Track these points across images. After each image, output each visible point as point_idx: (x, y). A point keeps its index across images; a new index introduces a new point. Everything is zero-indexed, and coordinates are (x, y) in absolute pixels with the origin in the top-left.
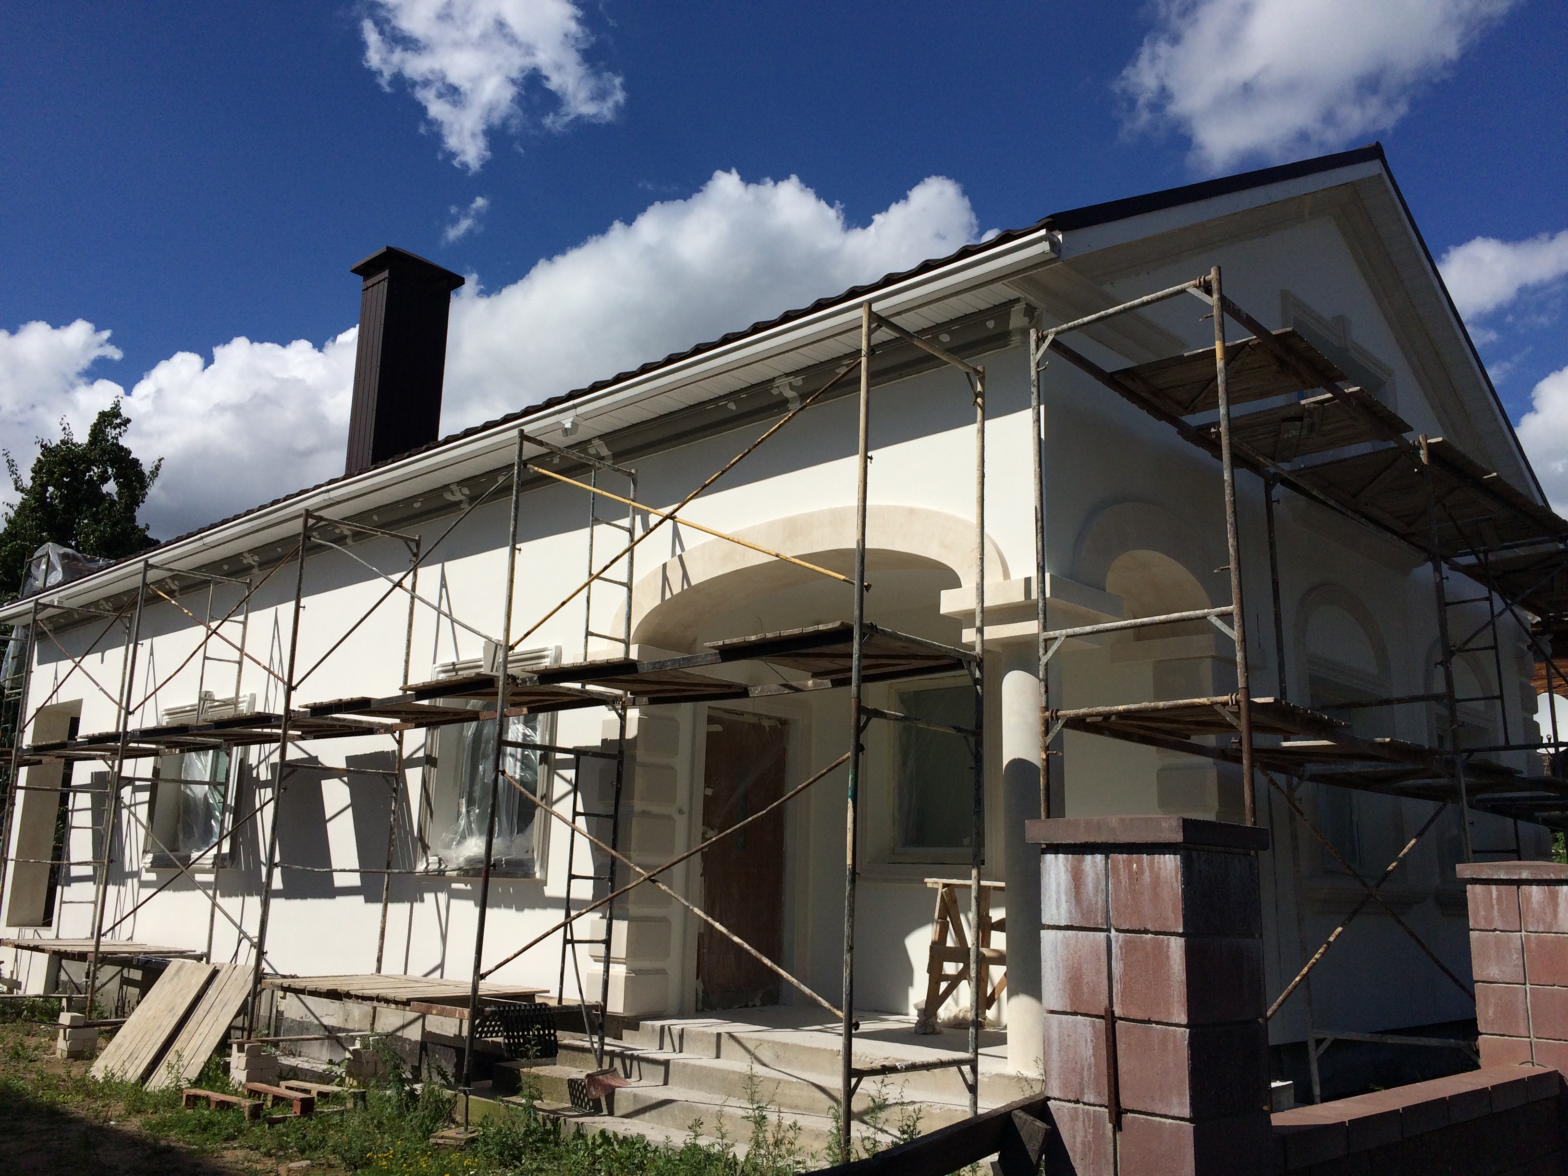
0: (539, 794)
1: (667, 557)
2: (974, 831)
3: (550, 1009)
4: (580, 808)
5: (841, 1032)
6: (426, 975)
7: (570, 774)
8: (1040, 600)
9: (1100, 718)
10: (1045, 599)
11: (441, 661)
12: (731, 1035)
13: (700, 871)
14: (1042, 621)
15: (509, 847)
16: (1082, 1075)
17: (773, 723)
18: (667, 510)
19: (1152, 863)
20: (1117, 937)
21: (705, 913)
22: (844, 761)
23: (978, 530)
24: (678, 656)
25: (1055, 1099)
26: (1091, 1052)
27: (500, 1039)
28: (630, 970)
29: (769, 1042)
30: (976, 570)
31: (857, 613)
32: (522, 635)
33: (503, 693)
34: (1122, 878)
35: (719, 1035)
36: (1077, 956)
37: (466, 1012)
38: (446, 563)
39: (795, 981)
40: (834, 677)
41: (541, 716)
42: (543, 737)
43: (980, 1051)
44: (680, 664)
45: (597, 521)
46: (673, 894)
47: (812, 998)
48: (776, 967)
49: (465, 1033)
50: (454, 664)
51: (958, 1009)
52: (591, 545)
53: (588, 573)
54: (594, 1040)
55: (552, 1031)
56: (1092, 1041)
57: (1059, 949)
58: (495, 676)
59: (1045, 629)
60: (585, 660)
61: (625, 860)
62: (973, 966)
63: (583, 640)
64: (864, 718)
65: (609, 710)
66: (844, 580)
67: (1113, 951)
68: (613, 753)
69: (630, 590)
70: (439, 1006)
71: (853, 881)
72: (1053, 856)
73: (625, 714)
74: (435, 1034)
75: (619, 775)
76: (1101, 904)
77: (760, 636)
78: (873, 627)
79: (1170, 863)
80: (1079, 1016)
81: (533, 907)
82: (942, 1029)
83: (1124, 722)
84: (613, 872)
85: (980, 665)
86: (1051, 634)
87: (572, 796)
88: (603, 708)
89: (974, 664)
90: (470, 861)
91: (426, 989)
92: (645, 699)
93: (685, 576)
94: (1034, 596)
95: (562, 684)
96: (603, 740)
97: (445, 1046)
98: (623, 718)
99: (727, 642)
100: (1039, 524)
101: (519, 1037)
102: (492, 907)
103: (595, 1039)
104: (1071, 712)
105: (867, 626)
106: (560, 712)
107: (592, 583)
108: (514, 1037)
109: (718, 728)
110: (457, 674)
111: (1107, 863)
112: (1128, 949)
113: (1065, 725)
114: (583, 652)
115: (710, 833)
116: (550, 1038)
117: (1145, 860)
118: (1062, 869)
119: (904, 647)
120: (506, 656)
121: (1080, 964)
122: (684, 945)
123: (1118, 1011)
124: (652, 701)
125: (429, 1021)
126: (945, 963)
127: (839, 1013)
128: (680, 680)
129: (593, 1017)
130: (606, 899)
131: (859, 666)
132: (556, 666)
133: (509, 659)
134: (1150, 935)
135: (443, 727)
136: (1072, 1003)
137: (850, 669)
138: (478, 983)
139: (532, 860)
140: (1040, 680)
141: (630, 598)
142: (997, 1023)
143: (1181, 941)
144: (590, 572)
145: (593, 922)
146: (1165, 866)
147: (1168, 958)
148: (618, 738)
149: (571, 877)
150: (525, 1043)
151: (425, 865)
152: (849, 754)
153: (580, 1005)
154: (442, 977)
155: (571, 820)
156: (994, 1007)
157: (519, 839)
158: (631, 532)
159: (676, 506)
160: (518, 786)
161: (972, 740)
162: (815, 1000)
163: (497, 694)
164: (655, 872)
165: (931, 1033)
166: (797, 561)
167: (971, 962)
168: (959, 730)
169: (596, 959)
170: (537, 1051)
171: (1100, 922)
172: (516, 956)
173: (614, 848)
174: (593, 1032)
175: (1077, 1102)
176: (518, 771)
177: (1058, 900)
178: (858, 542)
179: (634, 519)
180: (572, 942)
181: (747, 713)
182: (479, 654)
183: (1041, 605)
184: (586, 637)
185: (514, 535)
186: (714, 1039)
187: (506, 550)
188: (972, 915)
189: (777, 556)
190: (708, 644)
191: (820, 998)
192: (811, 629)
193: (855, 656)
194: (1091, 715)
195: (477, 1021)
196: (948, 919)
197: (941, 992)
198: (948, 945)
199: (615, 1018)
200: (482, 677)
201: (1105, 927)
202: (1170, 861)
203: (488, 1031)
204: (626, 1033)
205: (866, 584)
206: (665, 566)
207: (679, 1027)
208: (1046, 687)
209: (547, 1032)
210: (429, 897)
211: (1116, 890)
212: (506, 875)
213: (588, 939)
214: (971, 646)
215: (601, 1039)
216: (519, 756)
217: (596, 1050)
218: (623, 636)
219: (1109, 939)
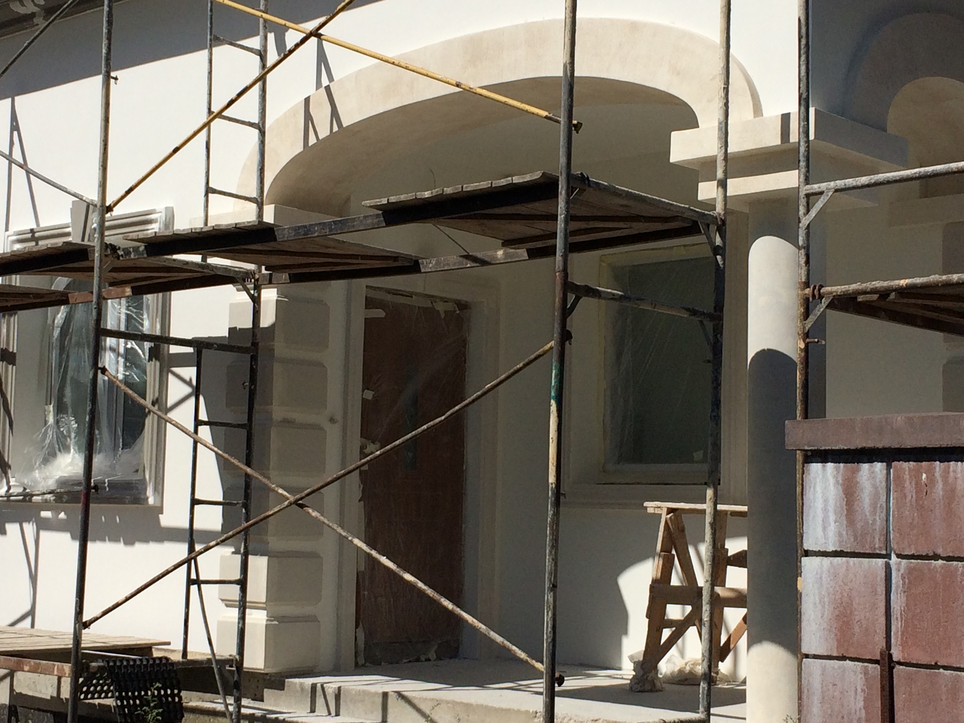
0: (150, 397)
1: (310, 89)
2: (710, 440)
3: (173, 664)
4: (203, 416)
5: (541, 690)
6: (13, 624)
7: (190, 373)
8: (802, 143)
9: (875, 297)
10: (808, 141)
11: (15, 227)
12: (400, 695)
13: (359, 495)
14: (803, 170)
15: (112, 467)
17: (450, 306)
18: (311, 25)
19: (946, 472)
20: (899, 564)
21: (368, 544)
22: (545, 352)
23: (722, 51)
24: (328, 219)
26: (862, 704)
27: (110, 702)
28: (271, 617)
29: (447, 702)
30: (718, 104)
31: (563, 160)
32: (123, 192)
33: (100, 268)
34: (907, 491)
35: (385, 695)
36: (846, 588)
37: (67, 668)
38: (17, 98)
39: (483, 627)
40: (531, 245)
41: (150, 299)
42: (152, 325)
43: (713, 710)
44: (331, 230)
45: (216, 41)
46: (326, 521)
47: (504, 647)
48: (458, 611)
49: (66, 693)
50: (32, 231)
51: (684, 662)
52: (210, 73)
53: (206, 110)
54: (228, 702)
55: (176, 691)
56: (863, 690)
57: (824, 580)
58: (90, 246)
59: (807, 181)
60: (206, 224)
61: (265, 480)
62: (706, 608)
63: (203, 199)
64: (571, 298)
65: (238, 290)
66: (546, 117)
67: (894, 581)
68: (244, 346)
69: (262, 133)
70: (33, 662)
71: (557, 503)
72: (820, 465)
73: (259, 295)
74: (26, 695)
75: (253, 372)
76: (879, 523)
77: (436, 191)
78: (584, 179)
80: (848, 662)
81: (146, 540)
82: (664, 685)
83: (905, 301)
84: (247, 496)
85: (721, 228)
86: (816, 187)
87: (193, 400)
88: (229, 288)
89: (713, 228)
90: (63, 482)
91: (14, 641)
92: (285, 276)
93: (335, 114)
94: (794, 137)
95: (175, 257)
96: (230, 329)
97: (39, 710)
98: (256, 300)
99: (393, 199)
100: (804, 41)
101: (134, 698)
102: (94, 540)
103: (230, 700)
104: (839, 289)
105: (576, 177)
106: (173, 293)
107: (212, 124)
108: (128, 698)
109: (379, 313)
110: (37, 244)
111: (888, 474)
112: (913, 579)
113: (830, 306)
114: (202, 214)
115: (370, 447)
116: (174, 699)
117: (937, 469)
118: (832, 481)
119: (622, 206)
120: (102, 220)
121: (850, 597)
122: (339, 586)
123: (897, 655)
124: (295, 278)
125: (18, 680)
126: (668, 606)
127: (539, 665)
128: (331, 251)
129: (227, 675)
130: (238, 529)
131: (566, 230)
132: (168, 233)
133: (107, 224)
134: (940, 562)
135: (22, 313)
136: (841, 643)
137: (554, 235)
138: (81, 634)
139: (143, 482)
140: (799, 248)
141: (262, 143)
142: (733, 677)
144: (209, 109)
145: (223, 558)
148: (251, 326)
149: (195, 502)
150: (142, 705)
151: (5, 488)
152: (552, 343)
153: (209, 660)
154: (33, 626)
155: (192, 430)
156: (729, 658)
157: (125, 456)
158: (262, 55)
159: (322, 19)
160: (123, 387)
161: (709, 325)
162: (509, 650)
163: (91, 269)
164: (303, 494)
165: (651, 691)
166: (485, 92)
167: (704, 603)
168: (693, 312)
169: (228, 604)
170: (157, 714)
171: (878, 546)
172: (127, 599)
173: (248, 464)
174: (227, 693)
176: (121, 369)
177: (825, 521)
178: (565, 66)
179: (266, 38)
180: (198, 582)
181: (417, 294)
182: (66, 219)
183: (802, 149)
184: (206, 195)
185: (108, 59)
186: (379, 700)
187: (98, 80)
188: (705, 549)
189: (458, 85)
190: (368, 203)
191: (514, 648)
192: (503, 182)
193: (561, 218)
194: (865, 292)
195: (81, 680)
196: (674, 552)
197: (663, 641)
198: (672, 584)
199: (253, 675)
200: (71, 247)
201: (884, 552)
203: (95, 691)
204: (267, 692)
205: (575, 122)
206: (307, 101)
207: (335, 686)
208: (808, 256)
209: (169, 692)
210: (12, 528)
211: (898, 507)
212: (109, 500)
213: (217, 578)
214: (710, 205)
215: (238, 700)
216: (122, 350)
217: (231, 714)
218: (254, 194)
219: (888, 567)
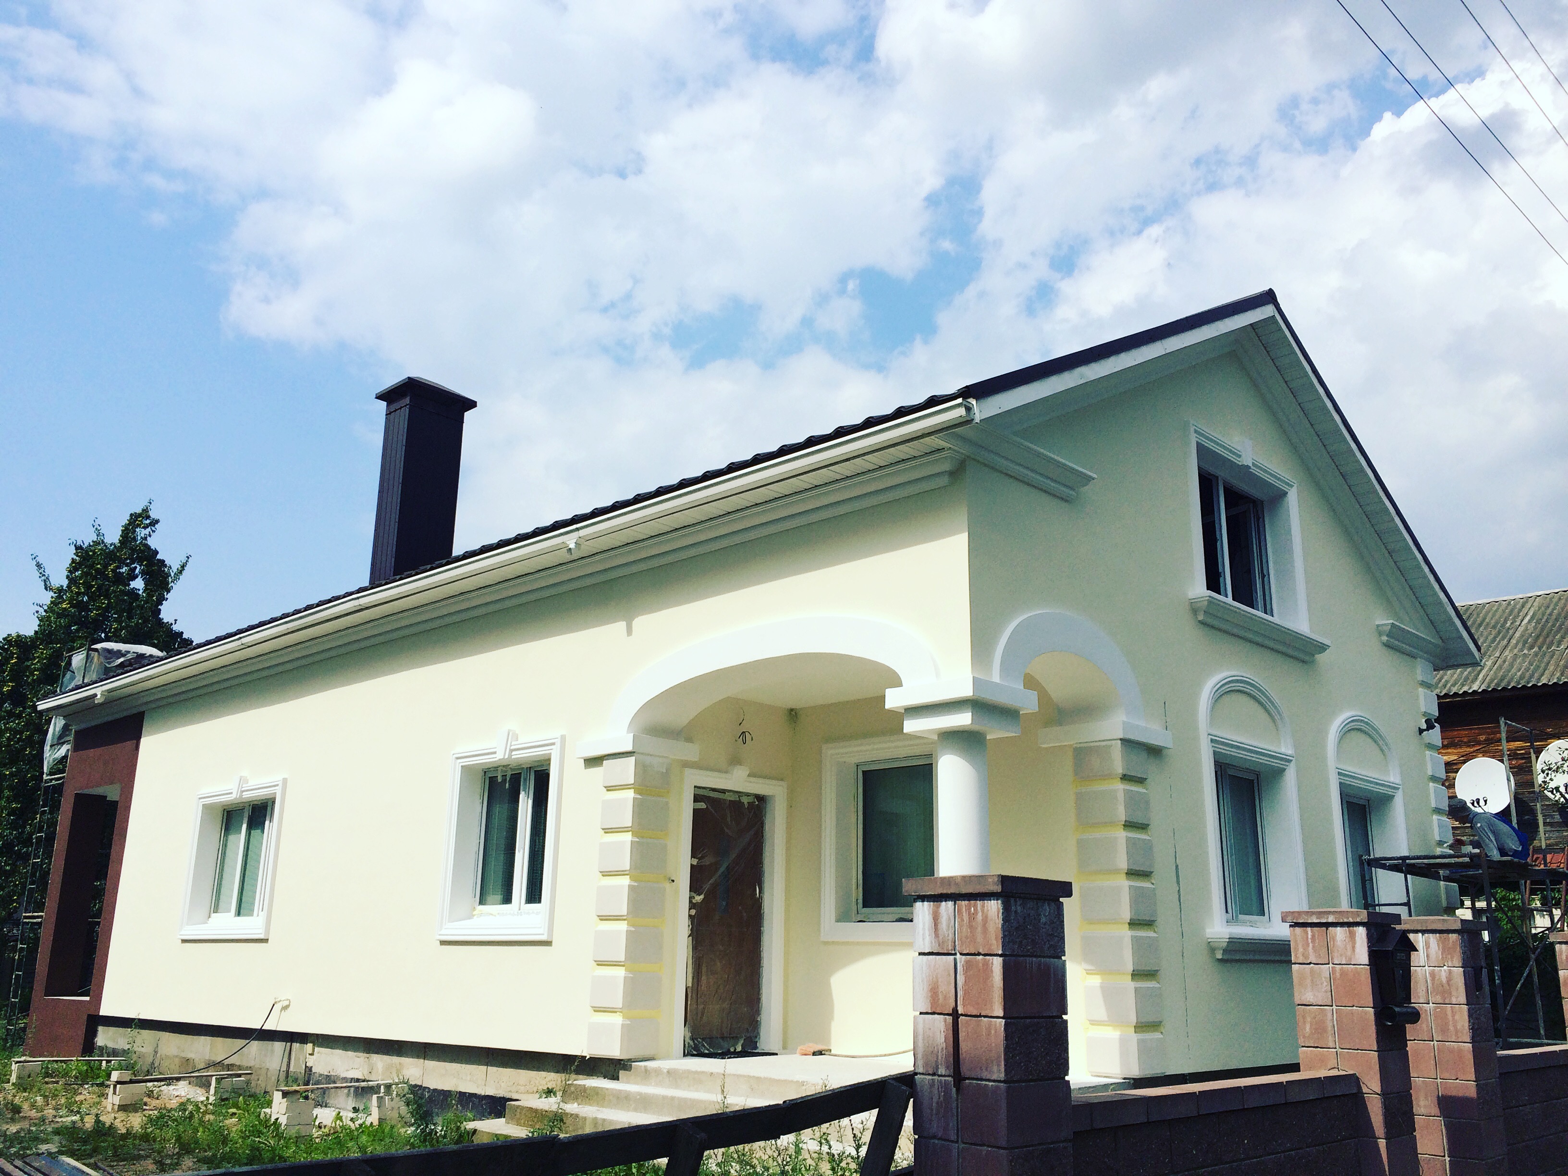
16: (938, 1056)
17: (751, 799)
19: (983, 907)
20: (961, 958)
25: (920, 1074)
26: (943, 1039)
28: (626, 1018)
34: (964, 917)
36: (935, 973)
56: (944, 1031)
57: (924, 968)
67: (958, 968)
72: (921, 903)
76: (951, 936)
79: (994, 907)
80: (936, 1016)
109: (702, 805)
111: (955, 908)
112: (968, 966)
115: (694, 897)
117: (979, 905)
118: (927, 913)
121: (936, 977)
123: (961, 1010)
134: (981, 957)
136: (933, 1005)
143: (1000, 959)
146: (991, 909)
147: (992, 971)
169: (596, 1010)
171: (950, 949)
175: (934, 1074)
177: (924, 935)
181: (729, 791)
182: (494, 743)
199: (612, 1061)
201: (953, 952)
202: (994, 904)
204: (621, 1074)
211: (960, 927)
219: (955, 960)
